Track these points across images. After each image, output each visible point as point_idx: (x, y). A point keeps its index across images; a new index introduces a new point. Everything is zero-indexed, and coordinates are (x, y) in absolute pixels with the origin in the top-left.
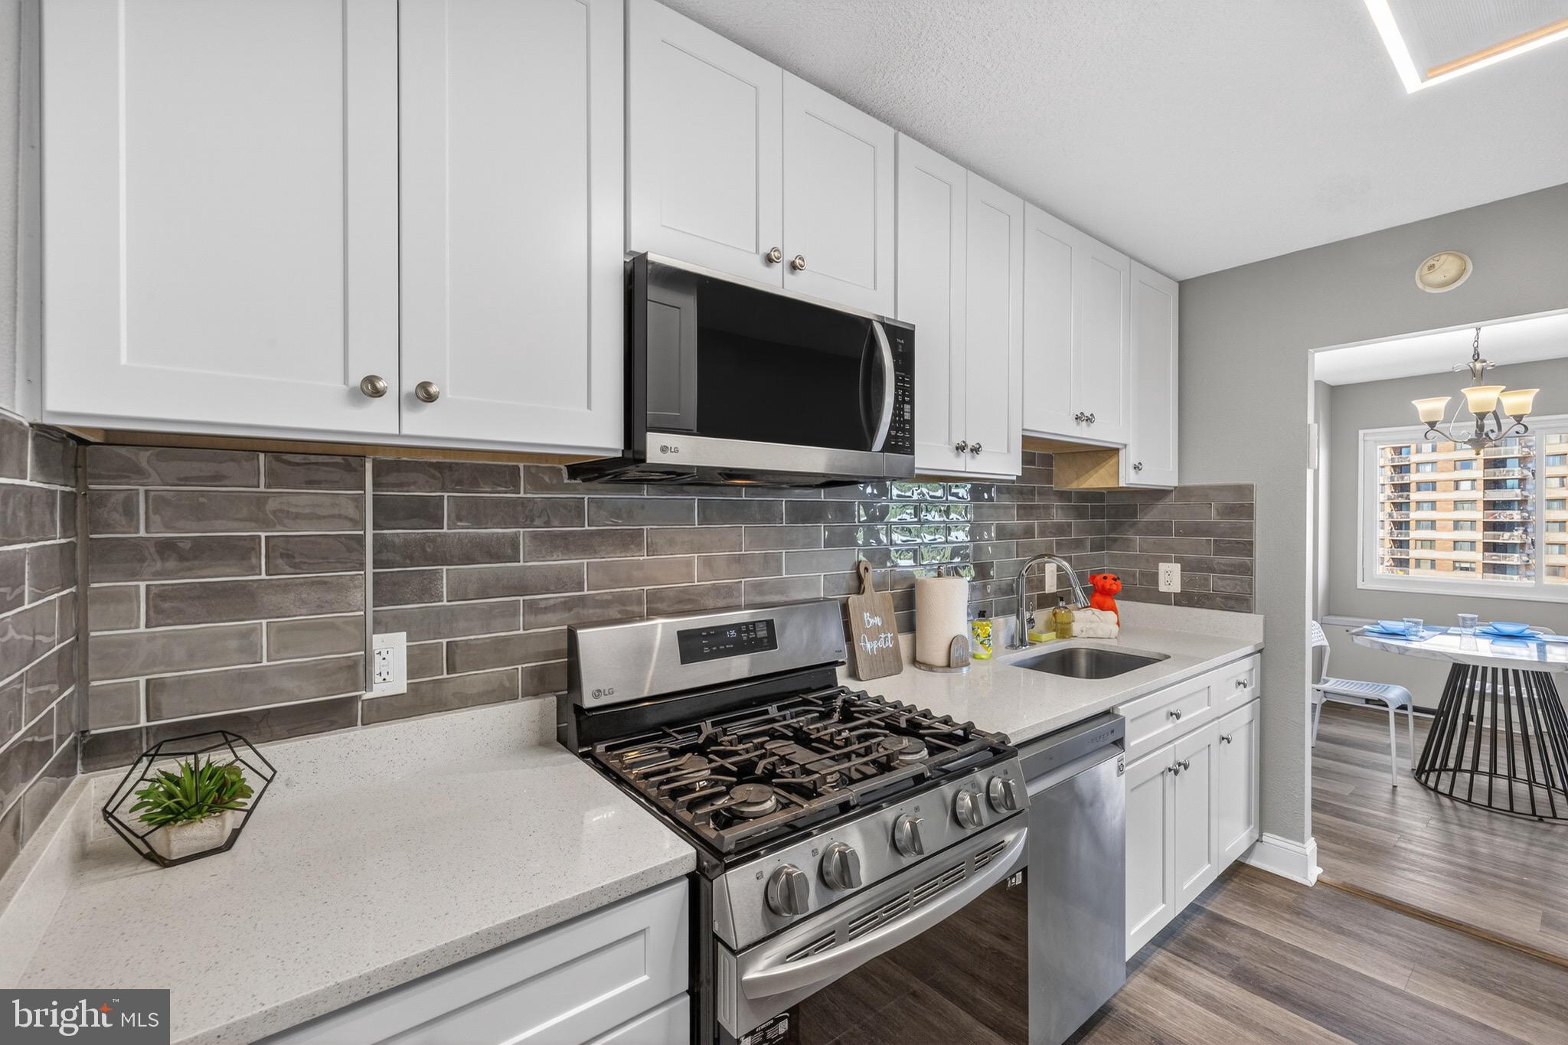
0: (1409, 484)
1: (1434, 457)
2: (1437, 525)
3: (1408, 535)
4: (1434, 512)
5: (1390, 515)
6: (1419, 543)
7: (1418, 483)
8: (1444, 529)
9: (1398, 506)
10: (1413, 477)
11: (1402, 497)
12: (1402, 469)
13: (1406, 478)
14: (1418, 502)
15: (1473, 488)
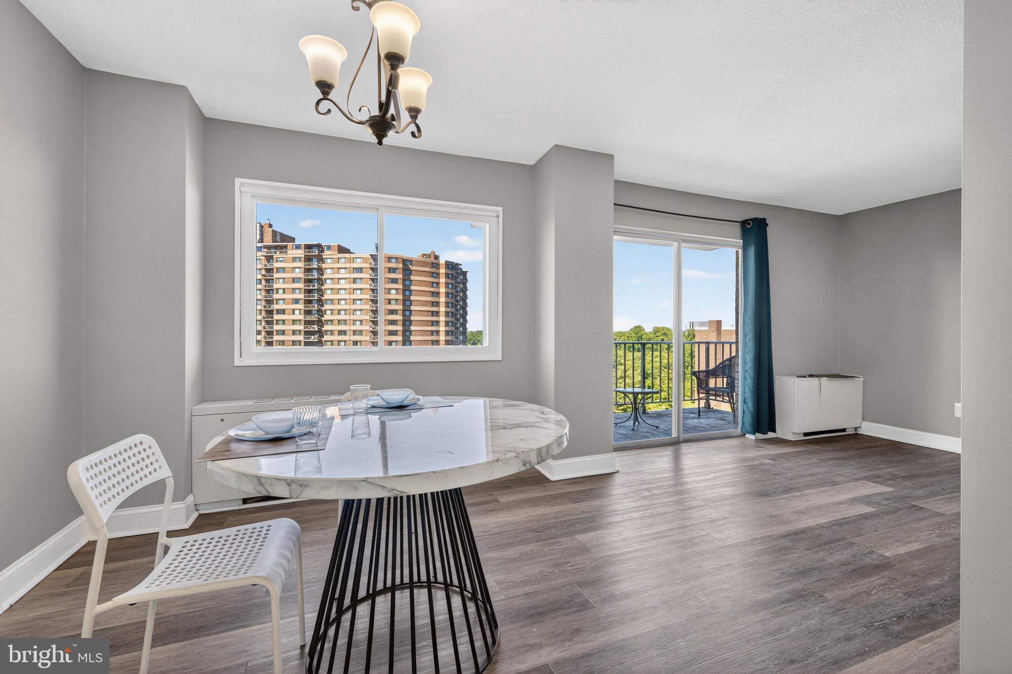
0: (273, 310)
1: (284, 296)
2: (286, 333)
3: (272, 338)
4: (284, 326)
5: (264, 328)
6: (278, 342)
7: (277, 310)
8: (288, 335)
9: (268, 322)
10: (275, 307)
11: (269, 317)
12: (269, 302)
13: (271, 307)
14: (277, 320)
15: (300, 314)
